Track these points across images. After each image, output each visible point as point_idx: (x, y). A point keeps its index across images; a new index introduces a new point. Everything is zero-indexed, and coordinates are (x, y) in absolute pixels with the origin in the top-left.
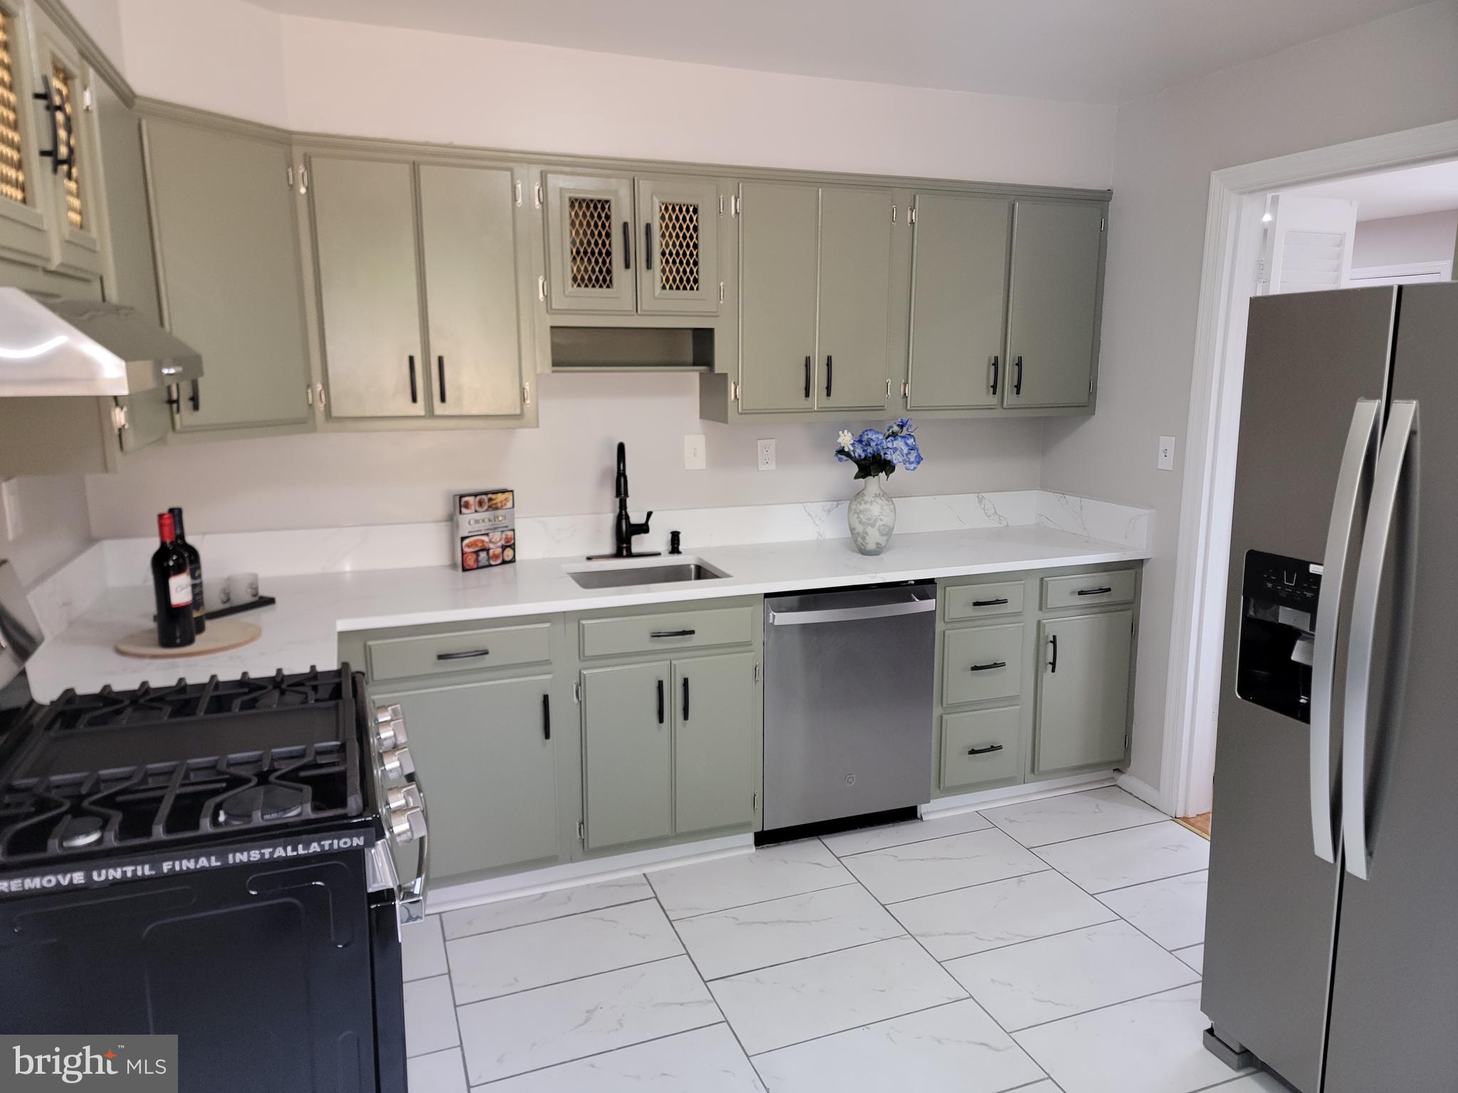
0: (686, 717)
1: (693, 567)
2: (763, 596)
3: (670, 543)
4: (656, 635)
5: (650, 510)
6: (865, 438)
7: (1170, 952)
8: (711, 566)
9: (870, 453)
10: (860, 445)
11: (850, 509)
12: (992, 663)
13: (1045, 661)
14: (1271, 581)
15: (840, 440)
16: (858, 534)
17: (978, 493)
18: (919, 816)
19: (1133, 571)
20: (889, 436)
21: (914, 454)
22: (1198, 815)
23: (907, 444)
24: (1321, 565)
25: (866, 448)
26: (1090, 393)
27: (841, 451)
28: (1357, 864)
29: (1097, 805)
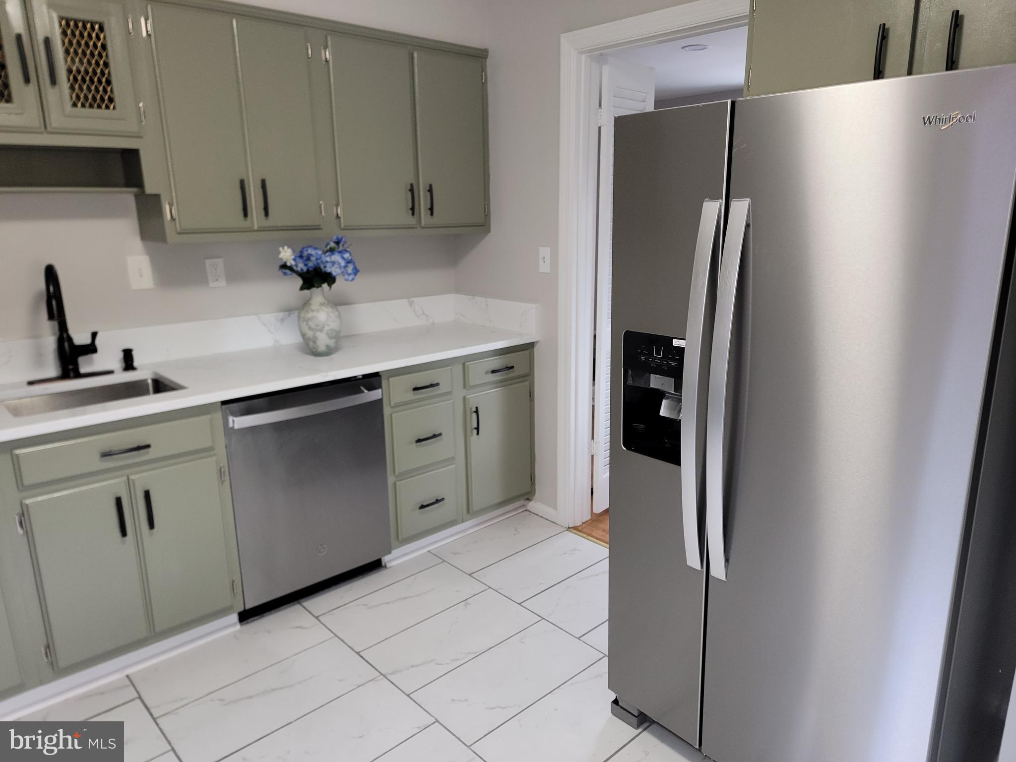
0: (151, 524)
1: (150, 381)
2: (220, 404)
3: (123, 361)
4: (106, 455)
5: (94, 330)
6: (305, 254)
7: (579, 638)
8: (166, 379)
9: (312, 267)
10: (301, 261)
11: (299, 317)
12: (431, 435)
13: (471, 427)
14: (644, 355)
15: (281, 256)
16: (309, 339)
17: (409, 298)
18: (383, 564)
19: (527, 352)
20: (327, 251)
21: (350, 269)
22: (583, 523)
23: (343, 258)
24: (685, 340)
25: (306, 263)
26: (486, 216)
27: (284, 266)
28: (718, 569)
29: (516, 529)
